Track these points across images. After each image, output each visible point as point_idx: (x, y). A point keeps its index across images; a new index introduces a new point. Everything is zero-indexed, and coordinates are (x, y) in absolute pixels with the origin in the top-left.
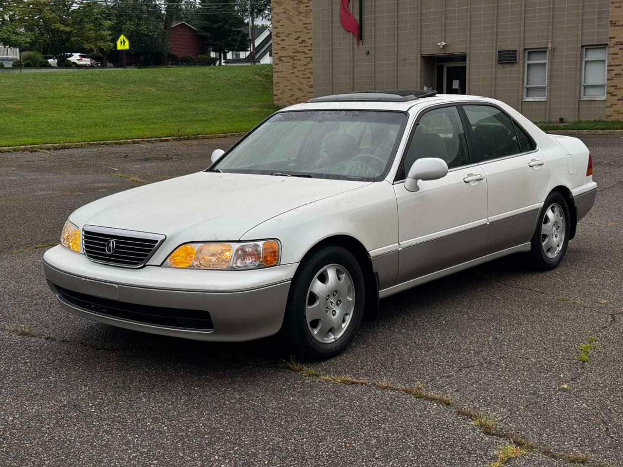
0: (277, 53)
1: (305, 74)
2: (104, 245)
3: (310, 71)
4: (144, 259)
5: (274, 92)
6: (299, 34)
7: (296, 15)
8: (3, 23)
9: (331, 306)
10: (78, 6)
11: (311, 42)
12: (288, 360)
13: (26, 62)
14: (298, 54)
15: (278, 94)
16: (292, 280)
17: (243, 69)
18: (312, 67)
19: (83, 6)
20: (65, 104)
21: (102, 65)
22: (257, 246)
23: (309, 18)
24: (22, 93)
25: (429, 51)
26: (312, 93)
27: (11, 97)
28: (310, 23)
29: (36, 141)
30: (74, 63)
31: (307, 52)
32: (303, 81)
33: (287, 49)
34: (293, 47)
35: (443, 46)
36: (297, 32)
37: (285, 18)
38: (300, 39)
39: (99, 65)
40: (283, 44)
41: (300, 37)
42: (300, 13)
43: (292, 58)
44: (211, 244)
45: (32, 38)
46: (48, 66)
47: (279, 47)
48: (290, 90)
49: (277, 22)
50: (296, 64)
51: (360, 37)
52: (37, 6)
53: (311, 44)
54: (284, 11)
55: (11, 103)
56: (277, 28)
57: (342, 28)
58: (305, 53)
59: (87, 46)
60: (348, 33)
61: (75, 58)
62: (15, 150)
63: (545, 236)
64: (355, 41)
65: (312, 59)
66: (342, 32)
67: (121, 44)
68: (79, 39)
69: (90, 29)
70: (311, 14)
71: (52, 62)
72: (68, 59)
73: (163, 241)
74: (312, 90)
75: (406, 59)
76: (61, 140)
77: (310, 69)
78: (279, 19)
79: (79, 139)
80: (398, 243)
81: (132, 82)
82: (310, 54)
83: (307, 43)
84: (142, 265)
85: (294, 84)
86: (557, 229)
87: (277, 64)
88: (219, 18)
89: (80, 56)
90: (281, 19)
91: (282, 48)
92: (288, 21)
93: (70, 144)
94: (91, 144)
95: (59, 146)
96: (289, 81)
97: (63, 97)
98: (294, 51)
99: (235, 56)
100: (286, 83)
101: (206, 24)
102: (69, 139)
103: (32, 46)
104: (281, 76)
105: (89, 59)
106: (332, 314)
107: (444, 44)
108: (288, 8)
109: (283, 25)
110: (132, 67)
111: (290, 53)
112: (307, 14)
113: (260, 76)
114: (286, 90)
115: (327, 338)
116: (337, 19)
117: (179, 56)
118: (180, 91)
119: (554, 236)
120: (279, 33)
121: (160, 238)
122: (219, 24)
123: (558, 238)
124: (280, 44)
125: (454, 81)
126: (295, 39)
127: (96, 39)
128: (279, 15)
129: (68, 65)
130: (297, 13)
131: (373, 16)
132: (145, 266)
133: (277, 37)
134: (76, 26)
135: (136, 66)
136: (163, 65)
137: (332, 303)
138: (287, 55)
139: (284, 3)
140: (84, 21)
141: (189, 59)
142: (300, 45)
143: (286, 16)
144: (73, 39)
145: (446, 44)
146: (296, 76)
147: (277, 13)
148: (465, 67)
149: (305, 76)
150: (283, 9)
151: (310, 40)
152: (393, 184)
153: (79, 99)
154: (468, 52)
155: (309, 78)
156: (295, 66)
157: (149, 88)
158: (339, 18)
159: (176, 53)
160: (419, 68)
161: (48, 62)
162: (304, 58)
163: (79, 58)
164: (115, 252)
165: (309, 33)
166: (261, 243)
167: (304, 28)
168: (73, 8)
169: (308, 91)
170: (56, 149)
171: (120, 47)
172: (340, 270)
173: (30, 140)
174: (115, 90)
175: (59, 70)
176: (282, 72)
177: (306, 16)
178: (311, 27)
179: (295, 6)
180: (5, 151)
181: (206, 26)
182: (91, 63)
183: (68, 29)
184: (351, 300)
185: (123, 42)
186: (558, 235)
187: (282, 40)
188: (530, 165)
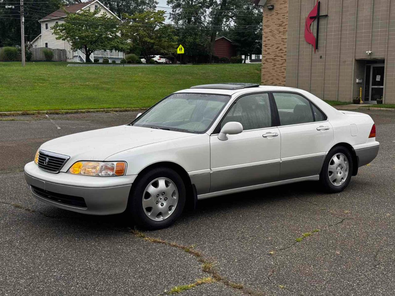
0: (265, 57)
1: (281, 70)
2: (44, 160)
3: (284, 68)
4: (59, 169)
5: (262, 80)
6: (278, 45)
7: (278, 33)
8: (115, 37)
9: (160, 200)
10: (159, 27)
11: (286, 50)
12: (133, 229)
13: (128, 60)
14: (277, 57)
15: (264, 82)
16: (132, 184)
17: (248, 66)
18: (286, 65)
19: (162, 27)
20: (136, 86)
21: (172, 63)
22: (113, 164)
23: (285, 35)
24: (113, 79)
25: (360, 56)
26: (285, 81)
27: (106, 80)
28: (286, 39)
29: (111, 106)
30: (156, 61)
31: (283, 56)
32: (280, 74)
33: (271, 54)
34: (274, 53)
35: (370, 53)
36: (278, 44)
37: (271, 35)
38: (279, 48)
39: (171, 62)
40: (269, 51)
41: (279, 47)
42: (280, 32)
43: (274, 59)
44: (90, 162)
45: (131, 46)
46: (141, 63)
47: (266, 53)
48: (271, 79)
49: (265, 38)
50: (276, 63)
51: (317, 48)
52: (136, 27)
53: (286, 51)
54: (270, 31)
55: (106, 84)
56: (265, 41)
57: (305, 41)
58: (281, 57)
59: (162, 51)
60: (309, 44)
61: (157, 58)
62: (97, 111)
63: (331, 173)
64: (313, 49)
65: (286, 61)
66: (305, 44)
67: (180, 50)
68: (158, 47)
69: (165, 41)
70: (287, 33)
71: (143, 60)
72: (152, 59)
73: (68, 159)
74: (285, 80)
75: (345, 62)
76: (124, 106)
77: (284, 66)
78: (267, 36)
79: (136, 106)
80: (210, 169)
81: (178, 73)
82: (285, 57)
83: (283, 50)
84: (58, 172)
85: (274, 76)
86: (341, 169)
87: (264, 64)
88: (245, 34)
89: (159, 57)
90: (268, 36)
91: (268, 53)
92: (272, 37)
93: (129, 109)
94: (142, 109)
95: (123, 110)
96: (271, 74)
97: (136, 81)
98: (275, 55)
99: (257, 58)
100: (269, 75)
101: (237, 38)
102: (130, 106)
103: (132, 51)
104: (266, 71)
105: (165, 59)
106: (161, 205)
107: (370, 52)
108: (273, 29)
109: (270, 40)
110: (190, 64)
111: (272, 56)
112: (284, 33)
113: (258, 71)
114: (268, 79)
115: (157, 218)
116: (302, 35)
117: (220, 58)
118: (206, 79)
119: (339, 173)
120: (267, 44)
121: (67, 158)
122: (245, 38)
123: (342, 174)
124: (267, 51)
125: (377, 76)
126: (276, 48)
127: (168, 47)
128: (267, 33)
129: (152, 62)
130: (278, 32)
131: (325, 34)
132: (59, 172)
133: (266, 47)
134: (157, 40)
135: (193, 63)
136: (209, 63)
137: (161, 199)
138: (271, 58)
139: (270, 26)
140: (162, 36)
141: (225, 59)
142: (279, 52)
143: (271, 34)
144: (155, 47)
145: (371, 52)
146: (275, 71)
147: (266, 32)
148: (384, 67)
149: (281, 71)
150: (270, 30)
151: (285, 49)
152: (210, 136)
153: (145, 83)
154: (386, 58)
155: (284, 72)
156: (275, 64)
157: (187, 77)
158: (304, 36)
159: (217, 56)
160: (353, 67)
161: (141, 61)
162: (281, 60)
163: (159, 58)
164: (48, 164)
165: (285, 44)
166: (115, 163)
167: (282, 41)
168: (156, 29)
169: (282, 80)
170: (121, 111)
171: (179, 52)
172: (168, 181)
173: (108, 106)
174: (167, 78)
175: (146, 65)
176: (268, 68)
177: (283, 34)
178: (286, 41)
179: (277, 28)
180: (92, 112)
181: (237, 39)
182: (166, 61)
183: (152, 41)
184: (176, 198)
185: (181, 49)
186: (342, 172)
187: (268, 49)
188: (318, 129)
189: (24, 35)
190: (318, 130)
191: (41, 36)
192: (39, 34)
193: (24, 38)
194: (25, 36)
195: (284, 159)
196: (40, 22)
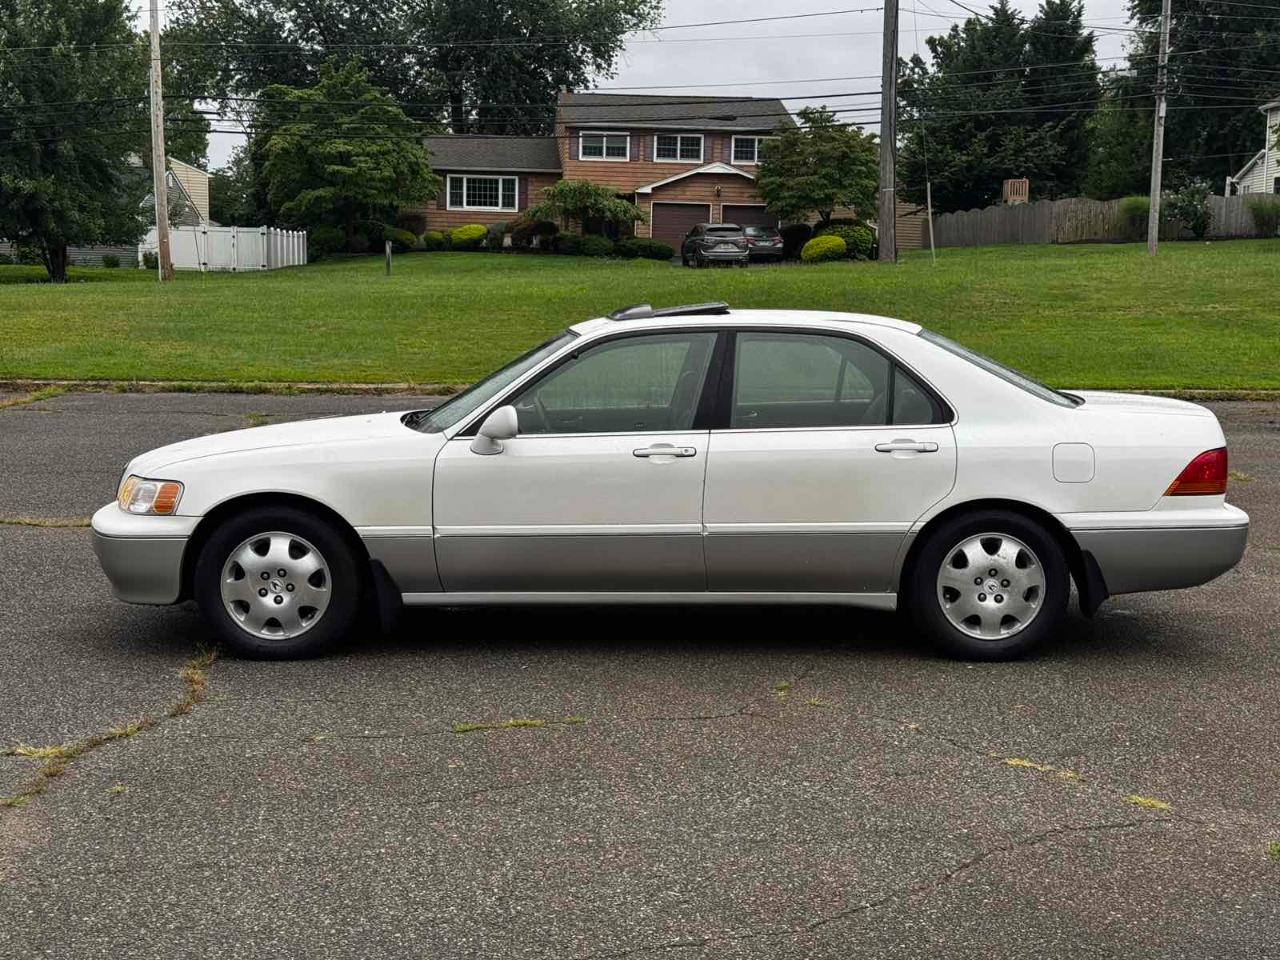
9: (273, 588)
16: (189, 537)
22: (154, 486)
63: (952, 593)
80: (433, 526)
86: (1003, 586)
106: (275, 600)
115: (267, 631)
119: (990, 598)
123: (1007, 602)
152: (450, 440)
166: (159, 485)
172: (299, 544)
186: (1008, 597)
188: (879, 447)
189: (1161, 157)
190: (877, 450)
191: (1263, 156)
192: (1259, 150)
193: (1160, 170)
194: (1163, 162)
195: (713, 527)
196: (1266, 111)
